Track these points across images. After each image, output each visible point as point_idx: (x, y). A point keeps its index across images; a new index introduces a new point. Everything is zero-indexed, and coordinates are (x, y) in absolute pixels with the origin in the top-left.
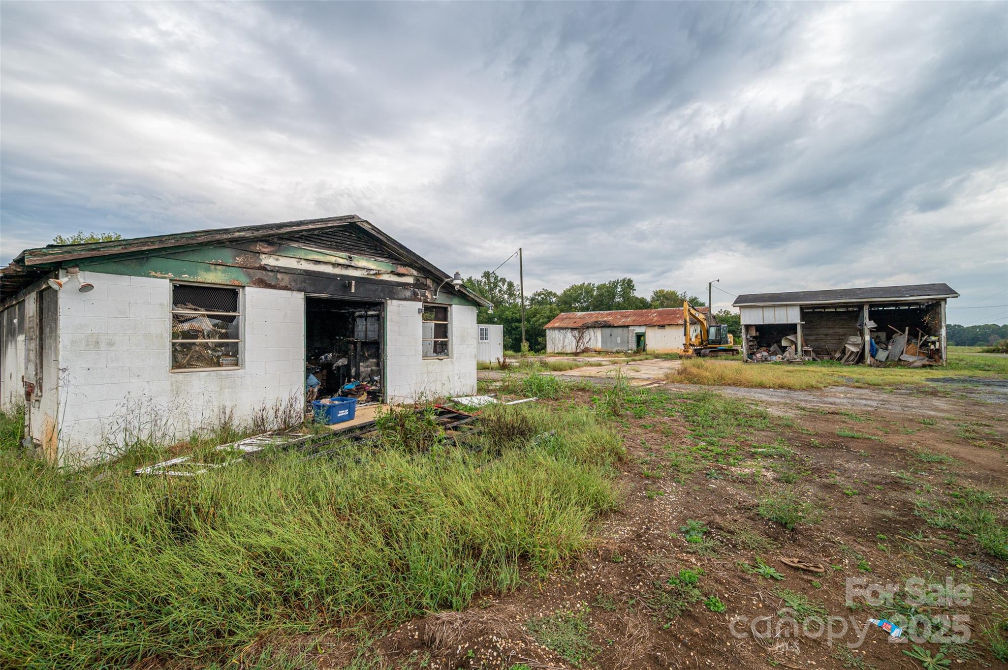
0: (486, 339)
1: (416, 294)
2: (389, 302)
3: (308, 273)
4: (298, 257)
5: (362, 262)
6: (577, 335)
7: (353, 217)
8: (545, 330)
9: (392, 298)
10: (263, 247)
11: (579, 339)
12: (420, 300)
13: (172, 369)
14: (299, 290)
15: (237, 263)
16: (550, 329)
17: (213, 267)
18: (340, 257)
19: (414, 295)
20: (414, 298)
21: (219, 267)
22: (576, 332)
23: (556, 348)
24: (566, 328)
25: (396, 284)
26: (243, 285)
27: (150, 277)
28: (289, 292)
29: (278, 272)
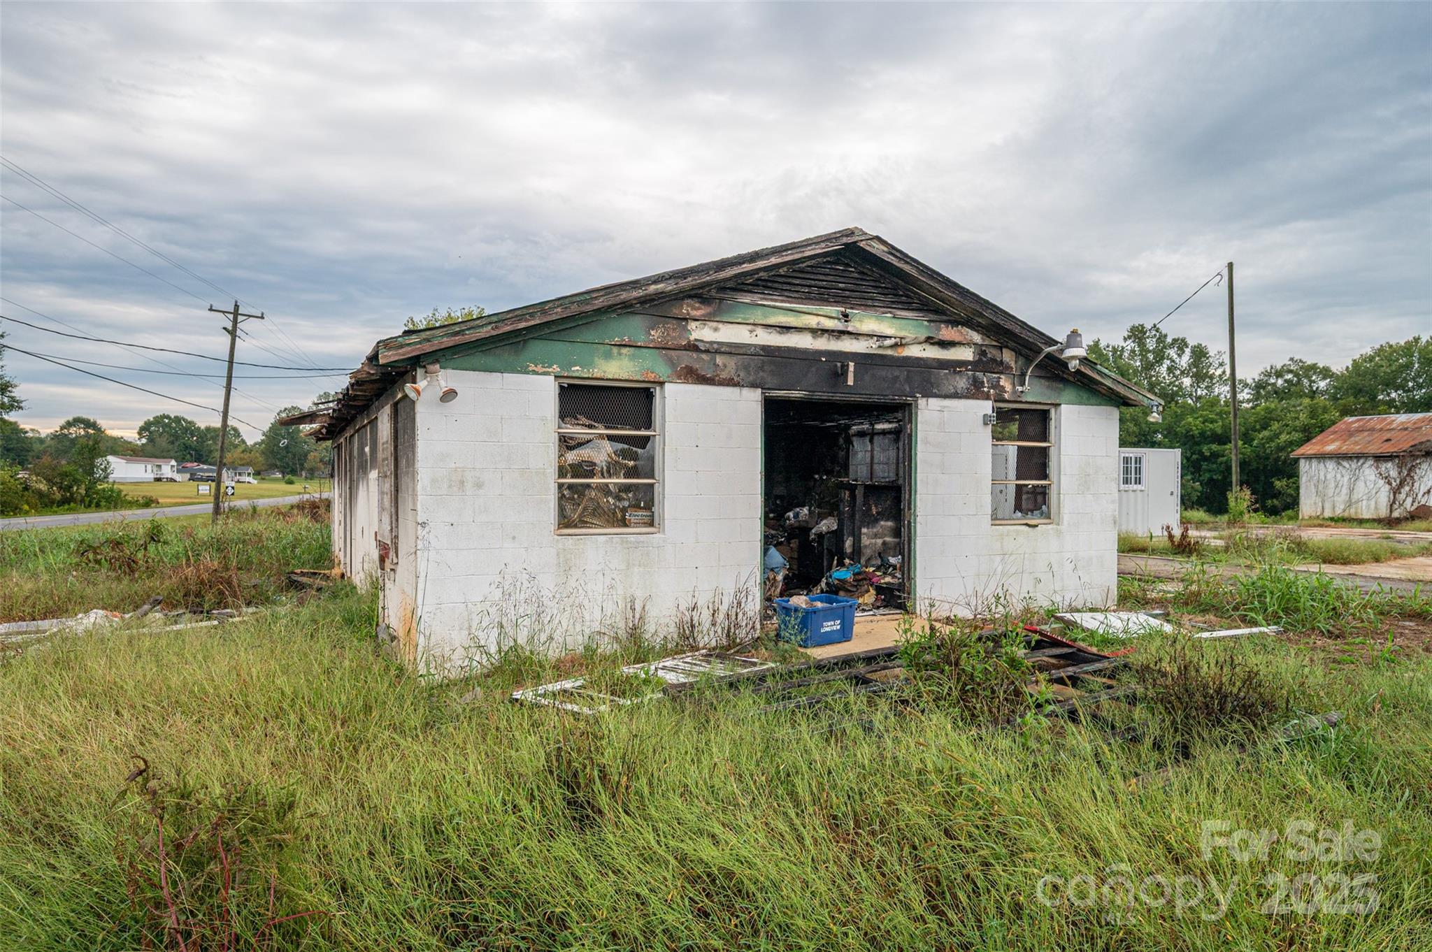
0: (1138, 481)
1: (977, 384)
2: (922, 402)
3: (767, 351)
4: (752, 321)
5: (867, 322)
6: (1394, 473)
7: (850, 233)
8: (1297, 460)
9: (927, 395)
10: (694, 308)
11: (1401, 485)
12: (987, 397)
13: (559, 528)
14: (753, 385)
15: (653, 341)
16: (1309, 458)
17: (615, 350)
18: (825, 316)
19: (975, 386)
20: (975, 391)
21: (625, 351)
22: (1389, 465)
23: (1328, 506)
24: (1358, 456)
25: (935, 364)
26: (661, 379)
27: (527, 373)
28: (737, 390)
29: (717, 352)
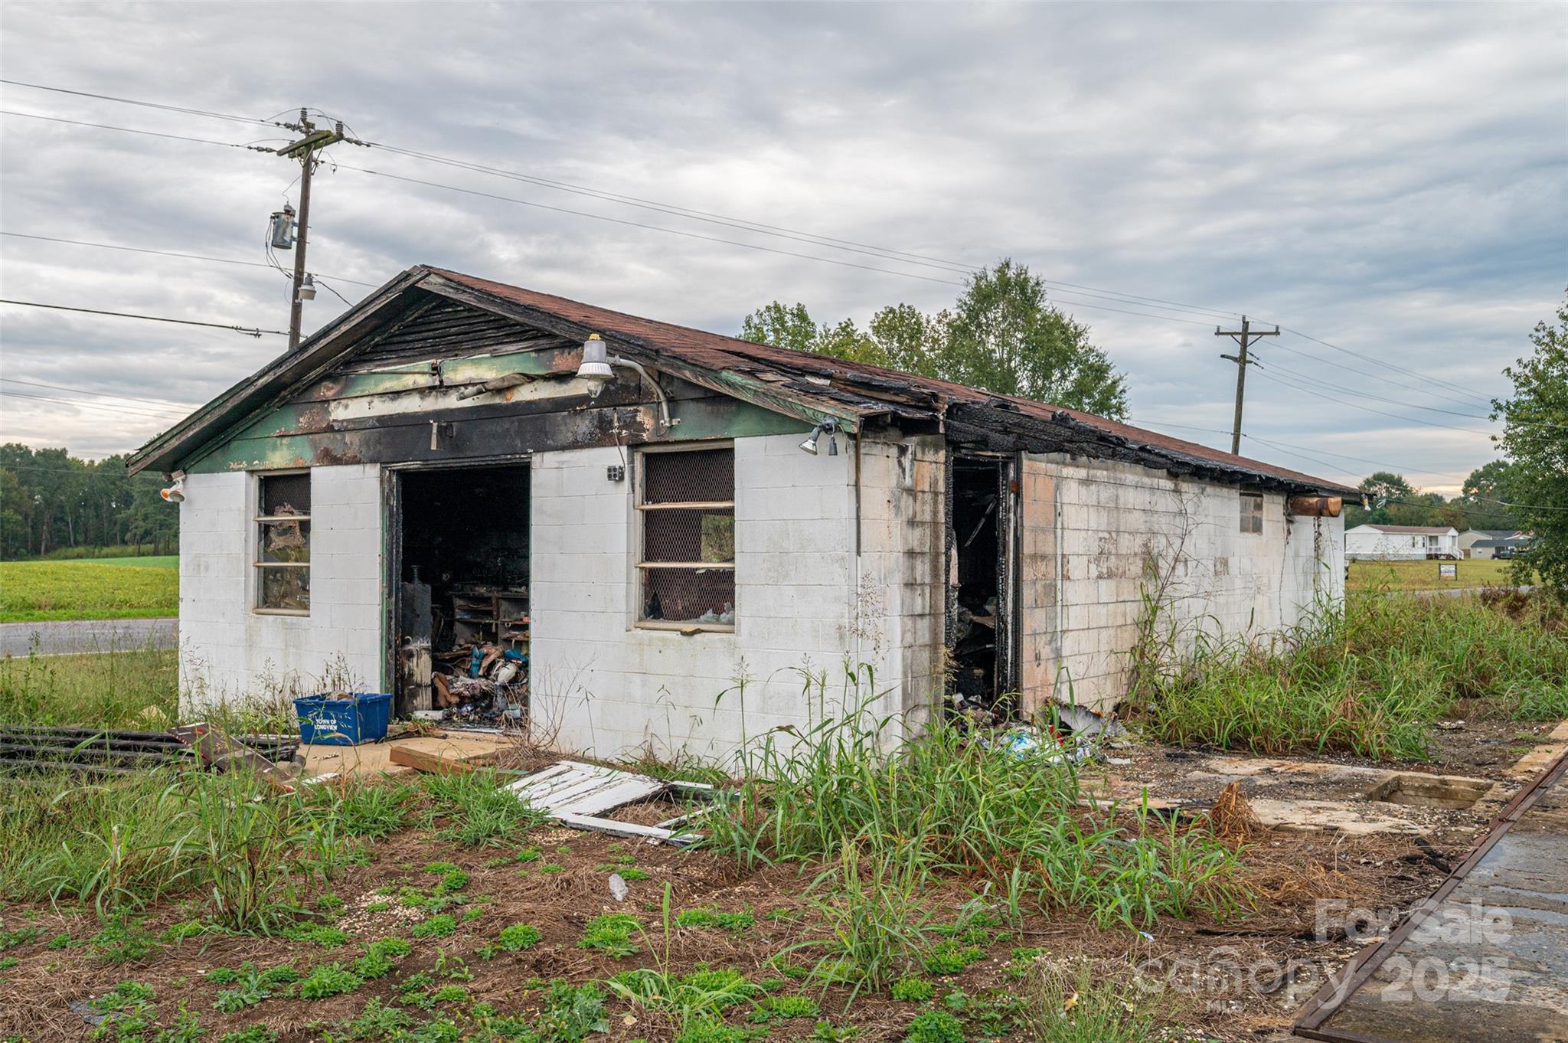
1: (604, 424)
2: (536, 460)
3: (384, 421)
4: (367, 393)
5: (464, 370)
9: (542, 449)
10: (329, 389)
12: (618, 441)
14: (373, 461)
15: (301, 428)
17: (278, 441)
18: (416, 374)
19: (600, 427)
20: (602, 437)
21: (285, 441)
25: (549, 406)
26: (306, 465)
28: (355, 468)
29: (347, 430)
